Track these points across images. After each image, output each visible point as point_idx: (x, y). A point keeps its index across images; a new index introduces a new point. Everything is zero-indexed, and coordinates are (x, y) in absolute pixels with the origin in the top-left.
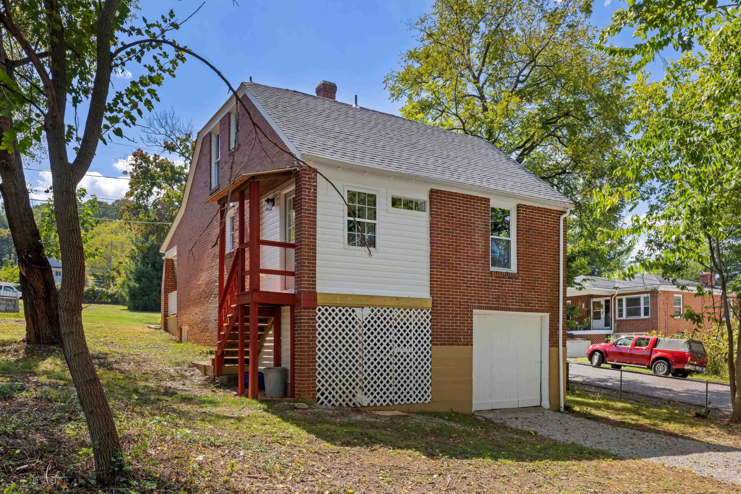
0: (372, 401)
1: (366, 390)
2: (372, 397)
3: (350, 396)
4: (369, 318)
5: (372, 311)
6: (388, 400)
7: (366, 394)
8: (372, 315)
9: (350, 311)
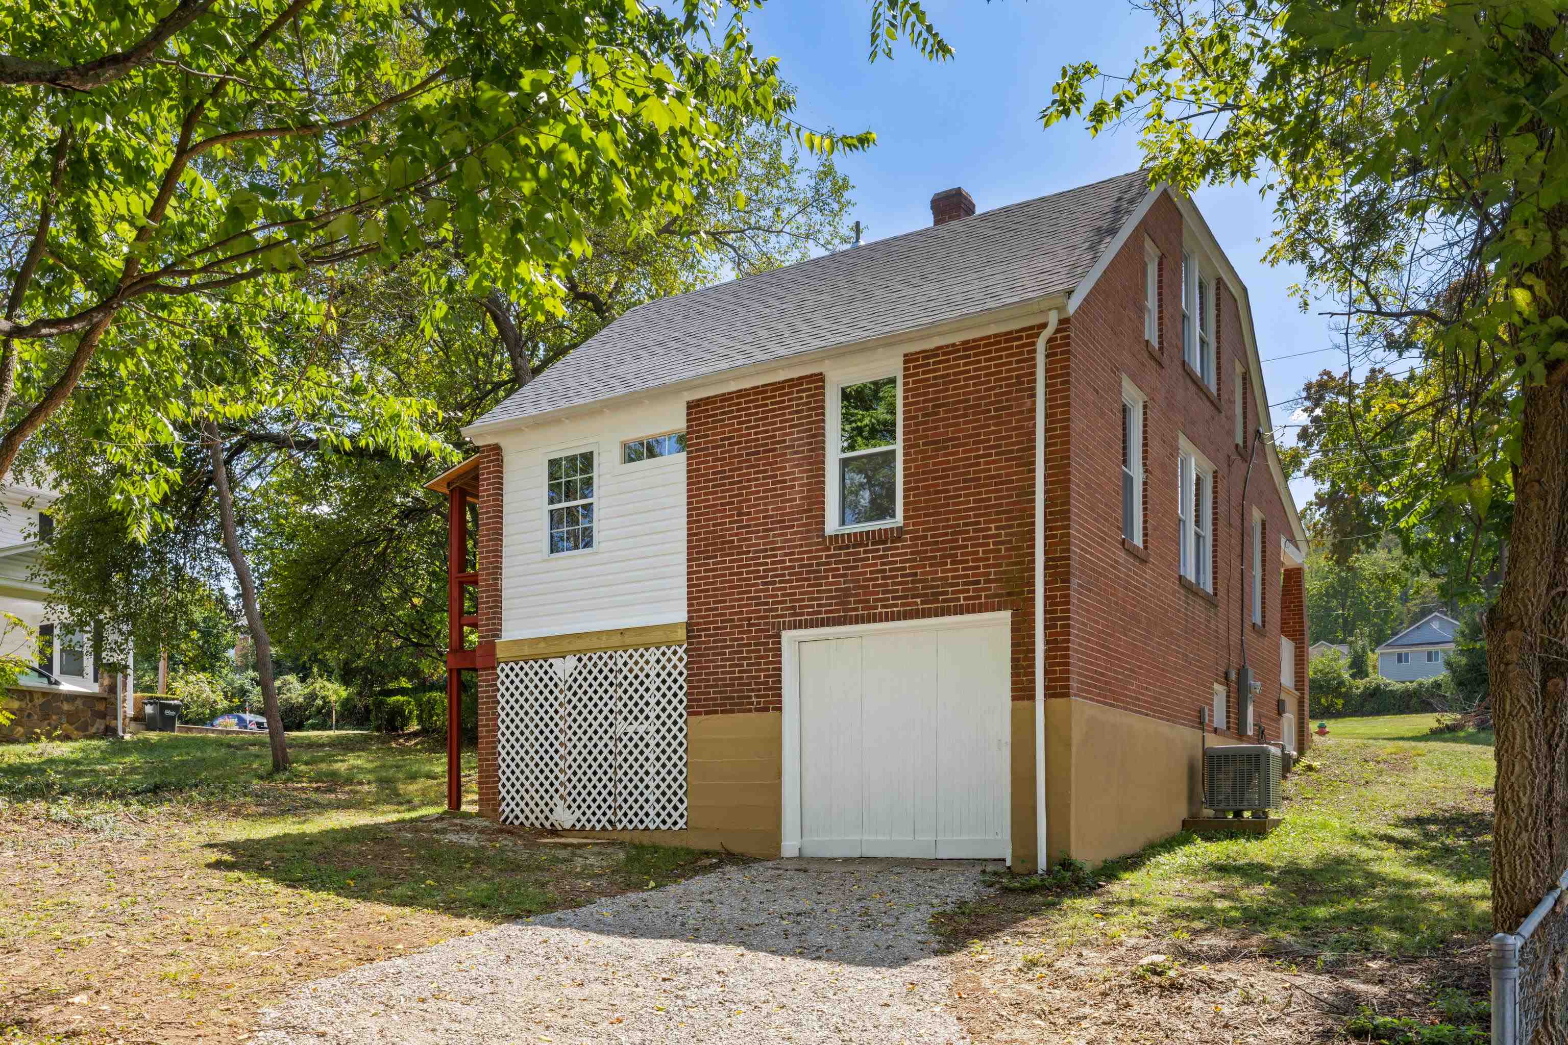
0: (579, 821)
1: (569, 799)
2: (578, 813)
3: (547, 810)
4: (576, 673)
5: (580, 660)
6: (604, 820)
7: (569, 807)
8: (580, 666)
9: (546, 666)
